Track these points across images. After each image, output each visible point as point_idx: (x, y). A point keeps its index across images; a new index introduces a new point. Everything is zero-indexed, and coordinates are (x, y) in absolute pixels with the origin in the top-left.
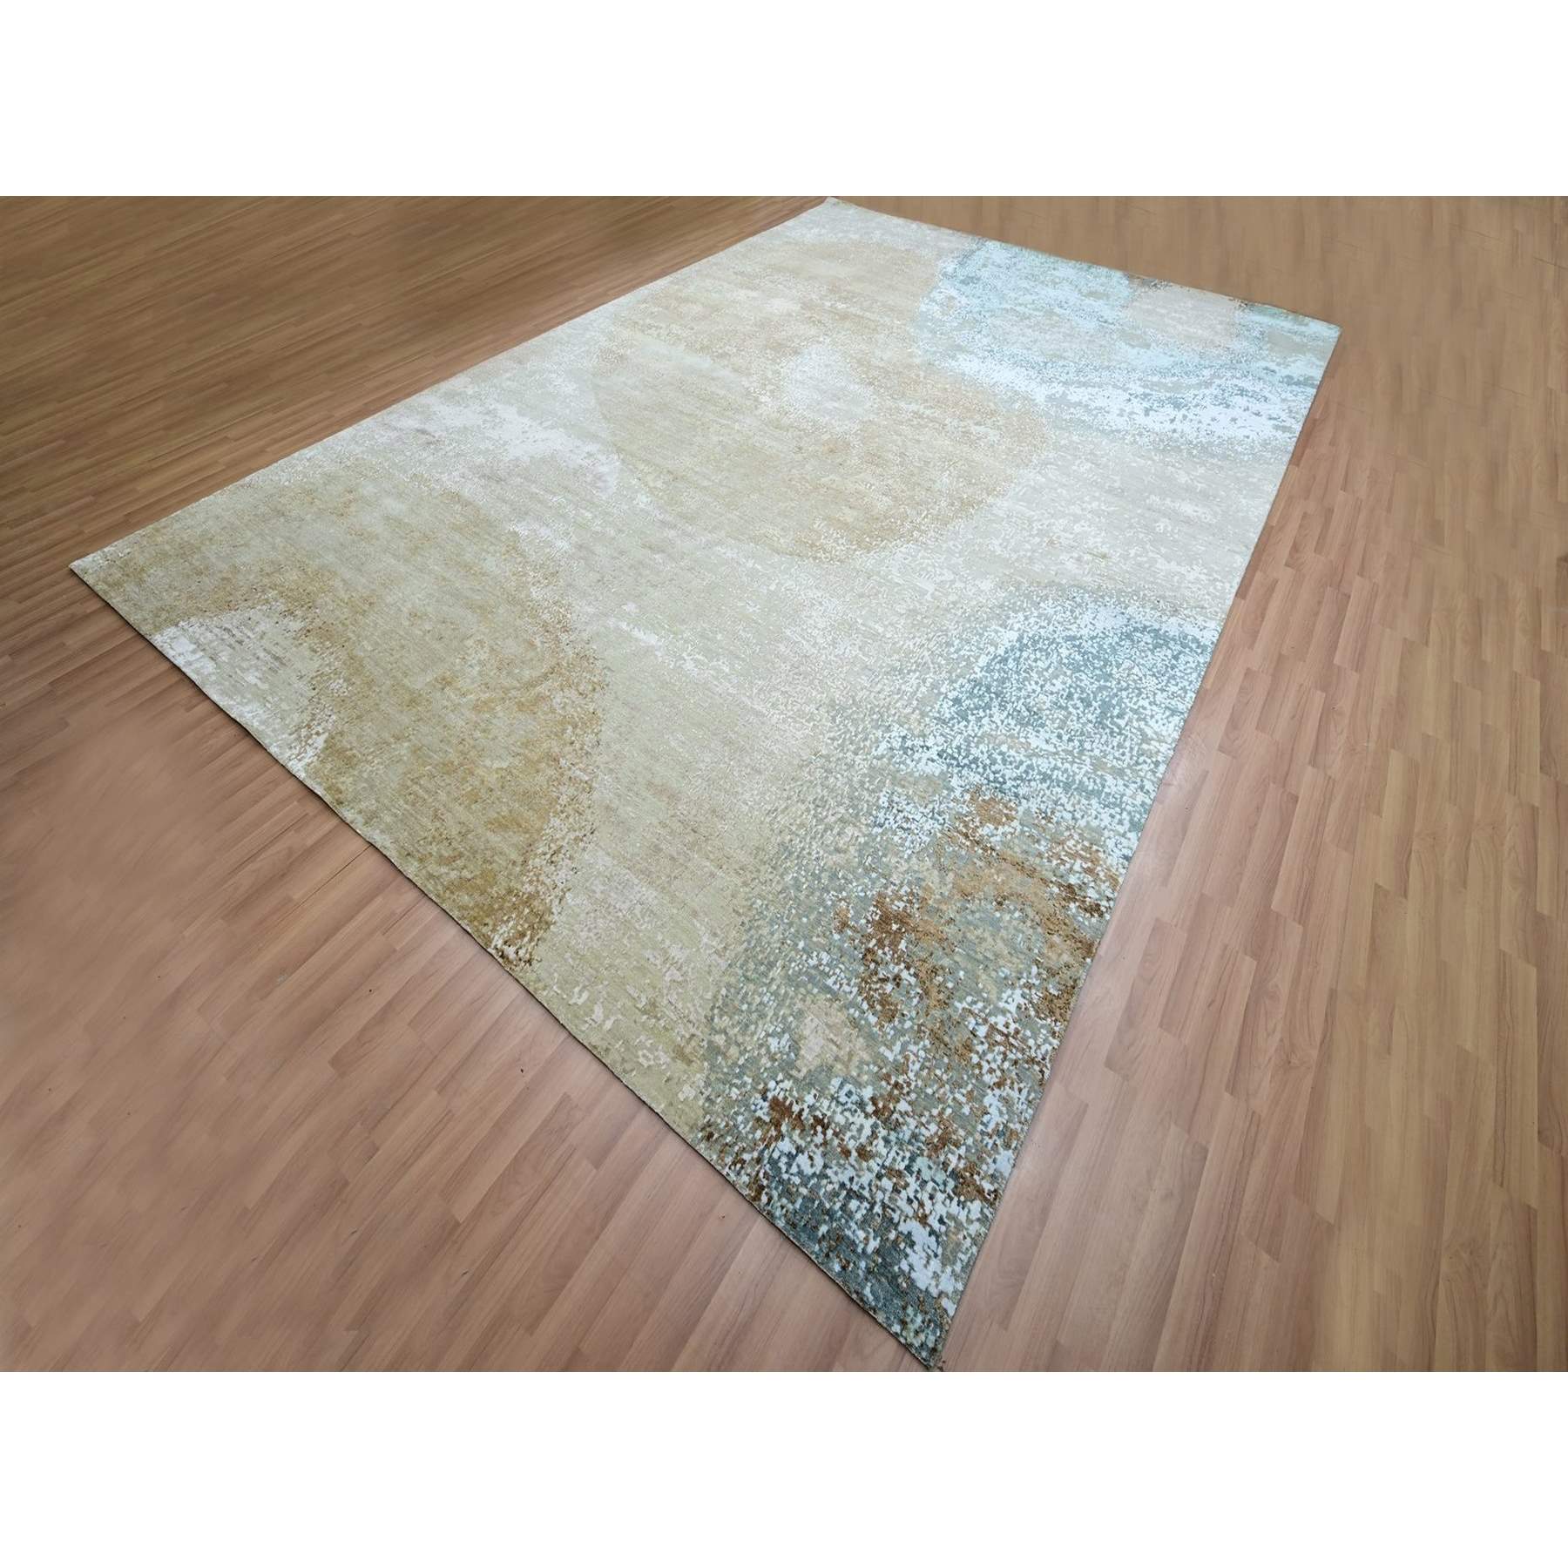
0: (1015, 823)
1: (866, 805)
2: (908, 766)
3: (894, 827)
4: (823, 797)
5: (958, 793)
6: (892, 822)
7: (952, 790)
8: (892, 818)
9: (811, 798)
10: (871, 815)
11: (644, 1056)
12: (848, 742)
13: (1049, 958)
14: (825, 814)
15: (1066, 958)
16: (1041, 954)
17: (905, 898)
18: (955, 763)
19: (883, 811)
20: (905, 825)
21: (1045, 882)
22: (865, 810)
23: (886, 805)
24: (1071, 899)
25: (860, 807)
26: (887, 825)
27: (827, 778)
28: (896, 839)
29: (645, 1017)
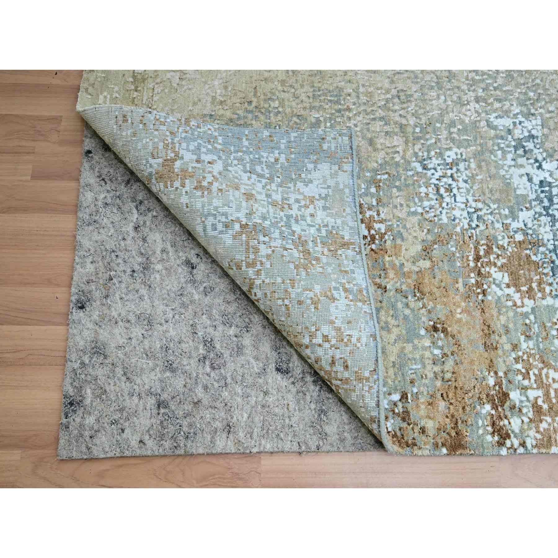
0: (529, 303)
1: (433, 141)
2: (504, 158)
3: (434, 181)
4: (411, 96)
5: (515, 225)
6: (437, 175)
7: (515, 217)
8: (440, 173)
9: (400, 86)
10: (429, 151)
11: (105, 97)
12: (483, 85)
13: (418, 406)
14: (396, 107)
15: (430, 425)
16: (416, 396)
17: (373, 232)
18: (546, 203)
19: (439, 161)
20: (442, 191)
21: (491, 366)
22: (429, 143)
23: (449, 160)
24: (493, 404)
25: (428, 136)
26: (429, 173)
27: (432, 88)
28: (423, 190)
29: (131, 79)
